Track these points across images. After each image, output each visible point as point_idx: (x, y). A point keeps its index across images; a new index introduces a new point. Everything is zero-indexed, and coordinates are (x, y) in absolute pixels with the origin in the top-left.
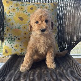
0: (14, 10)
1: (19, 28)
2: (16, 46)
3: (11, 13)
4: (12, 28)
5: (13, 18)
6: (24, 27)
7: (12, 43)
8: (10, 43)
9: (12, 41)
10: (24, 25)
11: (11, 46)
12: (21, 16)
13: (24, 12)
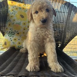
0: (17, 9)
1: (19, 24)
2: (15, 40)
3: (14, 11)
4: (13, 24)
5: (15, 15)
6: (24, 24)
7: (12, 36)
8: (10, 37)
9: (12, 35)
10: (24, 22)
11: (11, 39)
12: (22, 14)
13: (25, 11)
